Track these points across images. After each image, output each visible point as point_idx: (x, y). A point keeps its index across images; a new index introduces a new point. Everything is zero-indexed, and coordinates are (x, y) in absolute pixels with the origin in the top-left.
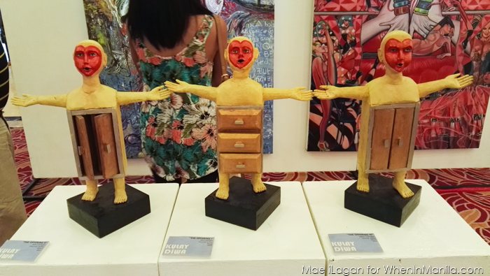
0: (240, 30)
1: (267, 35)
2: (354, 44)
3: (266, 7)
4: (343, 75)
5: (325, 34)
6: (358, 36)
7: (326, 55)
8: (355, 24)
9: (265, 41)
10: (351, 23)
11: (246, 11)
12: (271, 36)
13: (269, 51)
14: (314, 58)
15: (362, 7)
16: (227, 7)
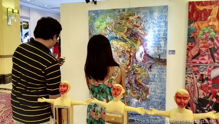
0: (151, 69)
1: (163, 72)
2: (207, 79)
3: (163, 60)
4: (202, 94)
5: (192, 73)
6: (210, 75)
7: (193, 83)
8: (207, 70)
9: (162, 74)
10: (205, 69)
11: (154, 61)
12: (165, 72)
13: (164, 79)
14: (186, 84)
15: (211, 62)
16: (145, 59)
